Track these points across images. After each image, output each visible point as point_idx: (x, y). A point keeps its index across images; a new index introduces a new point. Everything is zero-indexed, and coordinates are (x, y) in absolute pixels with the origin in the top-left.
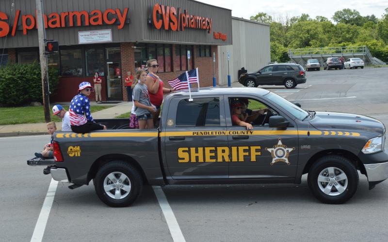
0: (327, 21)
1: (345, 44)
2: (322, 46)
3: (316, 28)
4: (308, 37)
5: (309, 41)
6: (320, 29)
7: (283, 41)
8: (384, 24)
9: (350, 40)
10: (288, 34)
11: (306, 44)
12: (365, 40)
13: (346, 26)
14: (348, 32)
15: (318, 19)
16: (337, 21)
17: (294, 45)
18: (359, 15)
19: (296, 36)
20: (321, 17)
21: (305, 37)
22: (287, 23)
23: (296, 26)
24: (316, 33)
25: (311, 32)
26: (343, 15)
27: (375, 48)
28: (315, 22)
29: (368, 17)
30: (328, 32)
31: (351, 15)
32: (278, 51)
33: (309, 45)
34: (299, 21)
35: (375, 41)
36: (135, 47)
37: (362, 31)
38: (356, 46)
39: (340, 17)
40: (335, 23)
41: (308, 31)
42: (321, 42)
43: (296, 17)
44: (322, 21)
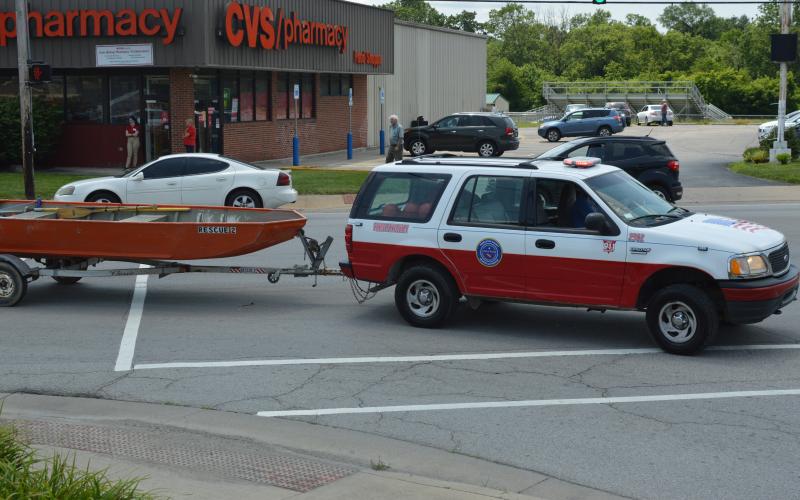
0: (649, 25)
1: (673, 74)
2: (628, 76)
3: (620, 40)
4: (602, 55)
5: (606, 63)
6: (628, 42)
7: (553, 63)
8: (754, 37)
9: (685, 67)
10: (563, 49)
11: (596, 70)
12: (710, 66)
13: (681, 37)
14: (684, 49)
15: (630, 20)
16: (668, 25)
17: (574, 71)
18: (713, 16)
19: (579, 55)
20: (637, 16)
21: (595, 56)
22: (564, 26)
23: (579, 35)
24: (619, 49)
25: (610, 47)
26: (681, 14)
27: (728, 84)
28: (620, 27)
29: (734, 19)
30: (645, 46)
31: (696, 15)
32: (537, 83)
33: (602, 73)
34: (589, 24)
35: (730, 71)
36: (195, 76)
37: (712, 49)
38: (692, 78)
39: (674, 19)
40: (662, 30)
41: (603, 44)
42: (628, 67)
43: (583, 16)
44: (639, 23)
